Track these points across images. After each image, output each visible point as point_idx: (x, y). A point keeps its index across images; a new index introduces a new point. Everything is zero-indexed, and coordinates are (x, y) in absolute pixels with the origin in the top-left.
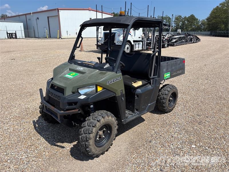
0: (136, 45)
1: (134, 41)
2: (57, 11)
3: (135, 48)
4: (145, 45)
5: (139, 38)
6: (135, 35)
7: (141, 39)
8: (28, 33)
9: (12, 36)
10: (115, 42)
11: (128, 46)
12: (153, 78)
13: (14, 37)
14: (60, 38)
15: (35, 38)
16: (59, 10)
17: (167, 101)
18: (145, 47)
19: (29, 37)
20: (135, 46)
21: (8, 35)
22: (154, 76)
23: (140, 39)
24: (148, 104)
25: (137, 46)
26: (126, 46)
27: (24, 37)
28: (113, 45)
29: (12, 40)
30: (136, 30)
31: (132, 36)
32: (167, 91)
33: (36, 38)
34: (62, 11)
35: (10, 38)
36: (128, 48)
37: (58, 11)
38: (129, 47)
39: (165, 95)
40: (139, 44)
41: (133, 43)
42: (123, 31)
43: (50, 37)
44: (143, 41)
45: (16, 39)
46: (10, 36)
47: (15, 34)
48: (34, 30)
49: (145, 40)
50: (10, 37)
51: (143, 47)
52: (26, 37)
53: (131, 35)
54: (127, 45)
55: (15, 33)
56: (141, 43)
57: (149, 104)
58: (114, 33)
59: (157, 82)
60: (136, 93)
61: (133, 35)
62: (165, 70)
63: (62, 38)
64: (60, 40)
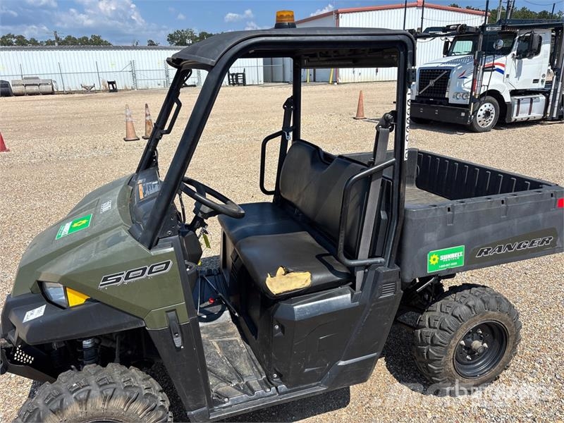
0: (521, 105)
1: (514, 93)
2: (334, 16)
3: (514, 115)
4: (556, 105)
5: (536, 81)
6: (519, 74)
7: (543, 87)
8: (272, 73)
9: (237, 79)
10: (446, 96)
11: (488, 107)
12: (366, 266)
13: (240, 81)
14: (336, 84)
15: (283, 82)
16: (340, 15)
17: (446, 353)
18: (556, 109)
19: (272, 82)
20: (516, 106)
21: (231, 77)
22: (372, 255)
23: (540, 86)
24: (339, 360)
25: (525, 106)
26: (482, 107)
27: (262, 82)
28: (441, 104)
29: (237, 88)
30: (524, 57)
31: (508, 76)
32: (452, 315)
33: (286, 82)
34: (348, 15)
35: (234, 84)
36: (487, 114)
37: (338, 18)
38: (494, 111)
39: (440, 328)
40: (531, 102)
41: (507, 98)
42: (475, 64)
43: (314, 81)
44: (550, 91)
45: (244, 85)
46: (233, 79)
47: (244, 74)
48: (284, 66)
49: (556, 91)
50: (233, 81)
51: (549, 112)
52: (267, 82)
53: (506, 73)
54: (487, 104)
55: (242, 72)
56: (542, 98)
57: (341, 363)
58: (447, 70)
59: (379, 282)
60: (275, 316)
61: (513, 73)
62: (430, 237)
63: (340, 81)
64: (335, 87)
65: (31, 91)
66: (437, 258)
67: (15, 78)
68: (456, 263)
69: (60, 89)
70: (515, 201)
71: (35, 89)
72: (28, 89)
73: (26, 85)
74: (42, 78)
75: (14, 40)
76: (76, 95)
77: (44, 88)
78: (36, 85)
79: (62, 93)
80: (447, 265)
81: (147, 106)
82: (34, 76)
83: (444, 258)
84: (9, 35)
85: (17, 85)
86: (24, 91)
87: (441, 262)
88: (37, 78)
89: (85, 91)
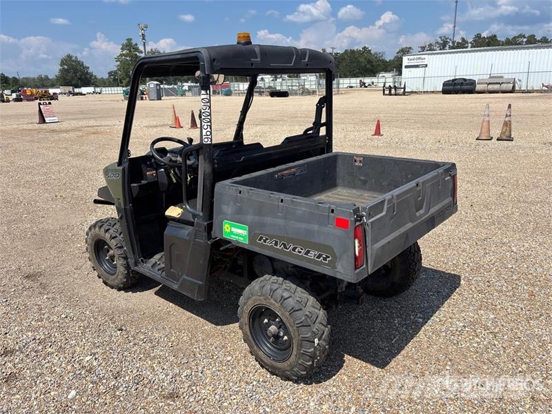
24: (184, 274)
62: (226, 209)
65: (492, 90)
66: (229, 228)
67: (481, 77)
68: (242, 239)
69: (523, 88)
70: (290, 202)
71: (496, 87)
72: (491, 87)
73: (490, 84)
74: (506, 77)
75: (525, 40)
76: (535, 94)
77: (504, 87)
78: (499, 83)
79: (523, 92)
80: (237, 237)
81: (510, 106)
82: (499, 75)
83: (234, 230)
84: (520, 35)
85: (481, 84)
86: (486, 89)
87: (232, 232)
88: (502, 77)
89: (547, 91)
